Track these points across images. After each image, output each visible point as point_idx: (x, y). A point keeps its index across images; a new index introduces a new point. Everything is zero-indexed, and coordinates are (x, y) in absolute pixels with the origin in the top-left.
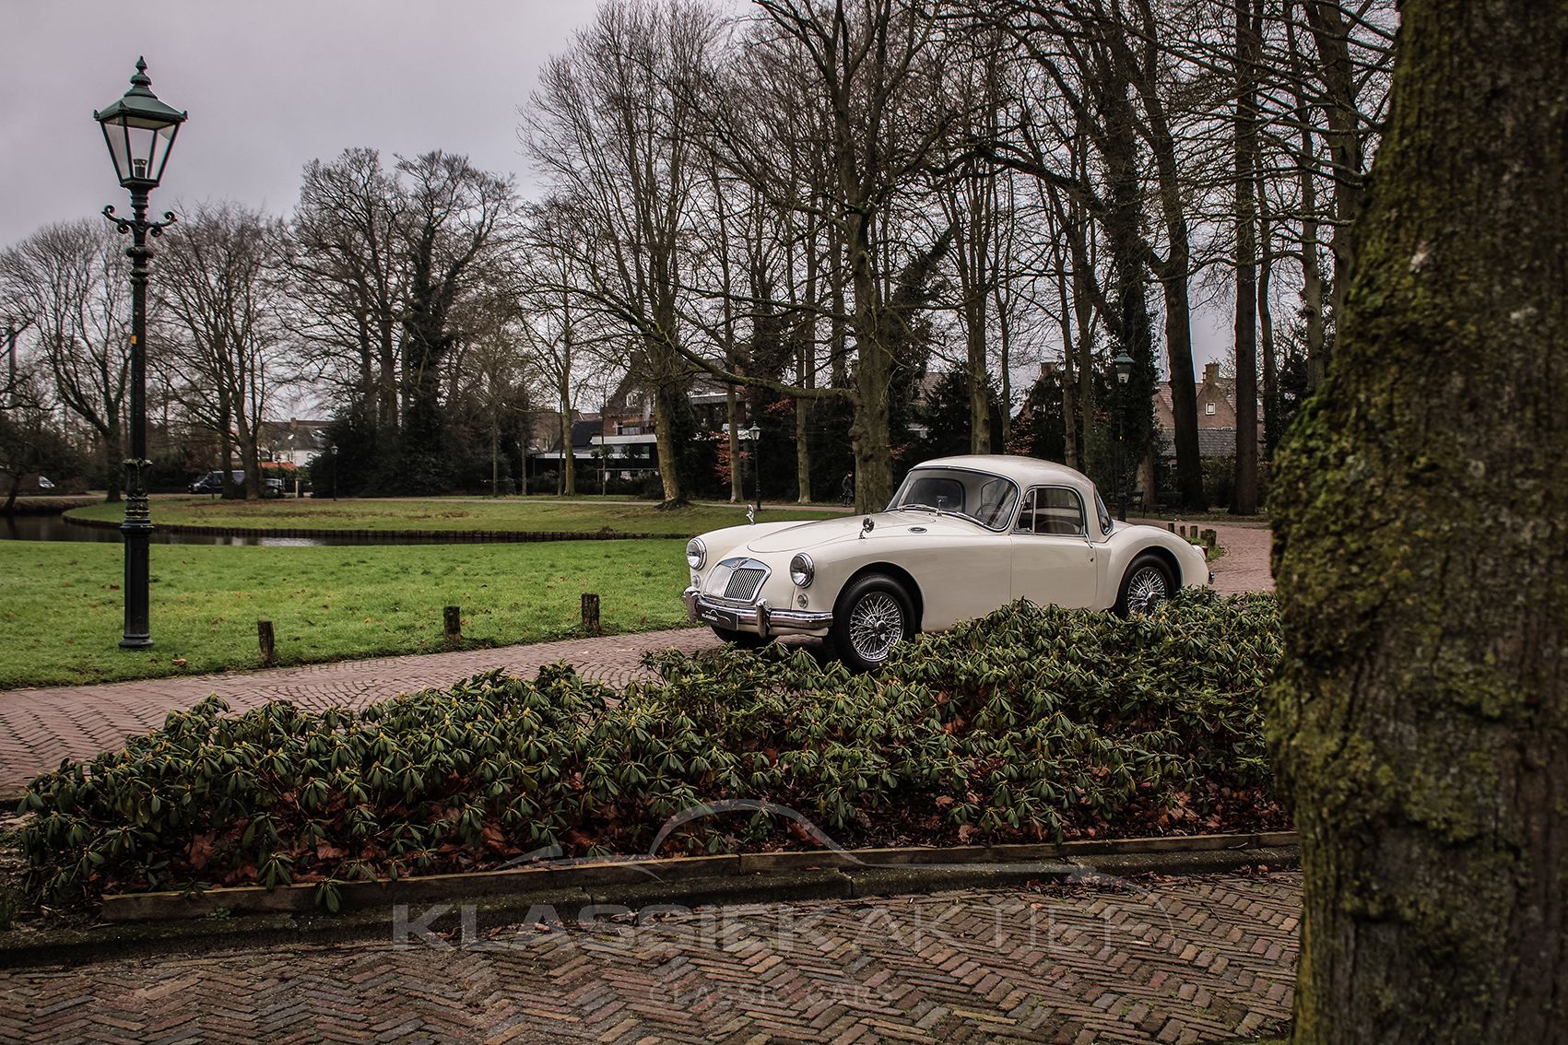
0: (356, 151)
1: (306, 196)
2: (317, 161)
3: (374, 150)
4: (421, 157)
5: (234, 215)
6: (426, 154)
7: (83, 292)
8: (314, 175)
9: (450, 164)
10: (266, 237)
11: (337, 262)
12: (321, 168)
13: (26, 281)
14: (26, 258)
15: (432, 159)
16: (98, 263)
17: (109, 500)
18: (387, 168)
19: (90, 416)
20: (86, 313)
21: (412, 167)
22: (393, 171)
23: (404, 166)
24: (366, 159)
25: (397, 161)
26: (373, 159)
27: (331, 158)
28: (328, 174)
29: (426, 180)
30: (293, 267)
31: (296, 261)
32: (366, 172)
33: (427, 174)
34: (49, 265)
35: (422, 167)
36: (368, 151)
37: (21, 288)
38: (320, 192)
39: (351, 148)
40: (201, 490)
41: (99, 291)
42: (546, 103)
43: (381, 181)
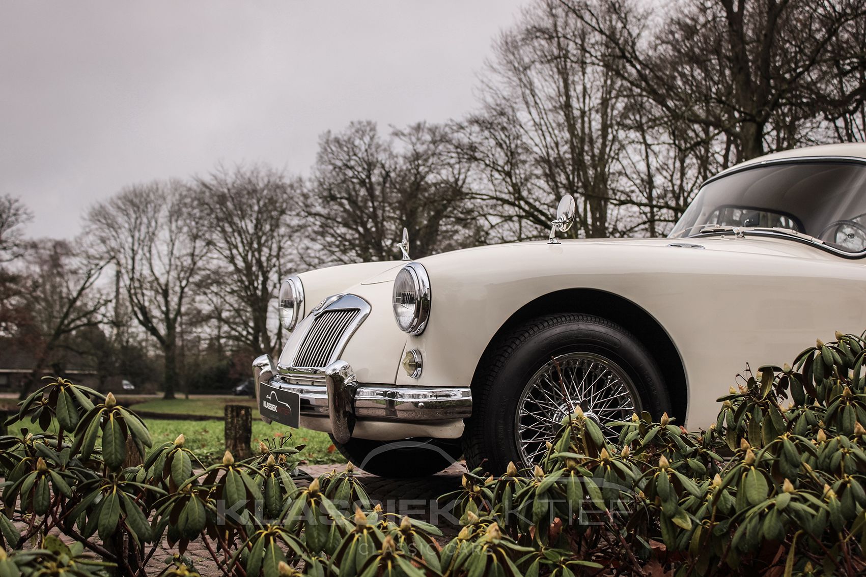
0: (360, 123)
1: (321, 160)
2: (329, 132)
3: (373, 121)
4: (410, 126)
5: (263, 173)
6: (414, 124)
7: (152, 237)
8: (327, 142)
9: (432, 131)
10: (289, 190)
11: (345, 210)
12: (332, 137)
13: (110, 226)
14: (112, 211)
15: (418, 128)
16: (164, 212)
17: (166, 398)
18: (383, 135)
19: (154, 331)
20: (154, 251)
21: (403, 134)
22: (388, 138)
23: (397, 134)
24: (367, 129)
25: (391, 130)
26: (373, 129)
27: (341, 130)
28: (337, 141)
29: (414, 144)
30: (310, 214)
31: (313, 210)
32: (367, 139)
33: (414, 139)
34: (127, 215)
35: (410, 134)
36: (369, 123)
37: (107, 233)
38: (330, 156)
39: (355, 120)
40: (242, 393)
41: (163, 235)
42: (496, 66)
43: (378, 146)
